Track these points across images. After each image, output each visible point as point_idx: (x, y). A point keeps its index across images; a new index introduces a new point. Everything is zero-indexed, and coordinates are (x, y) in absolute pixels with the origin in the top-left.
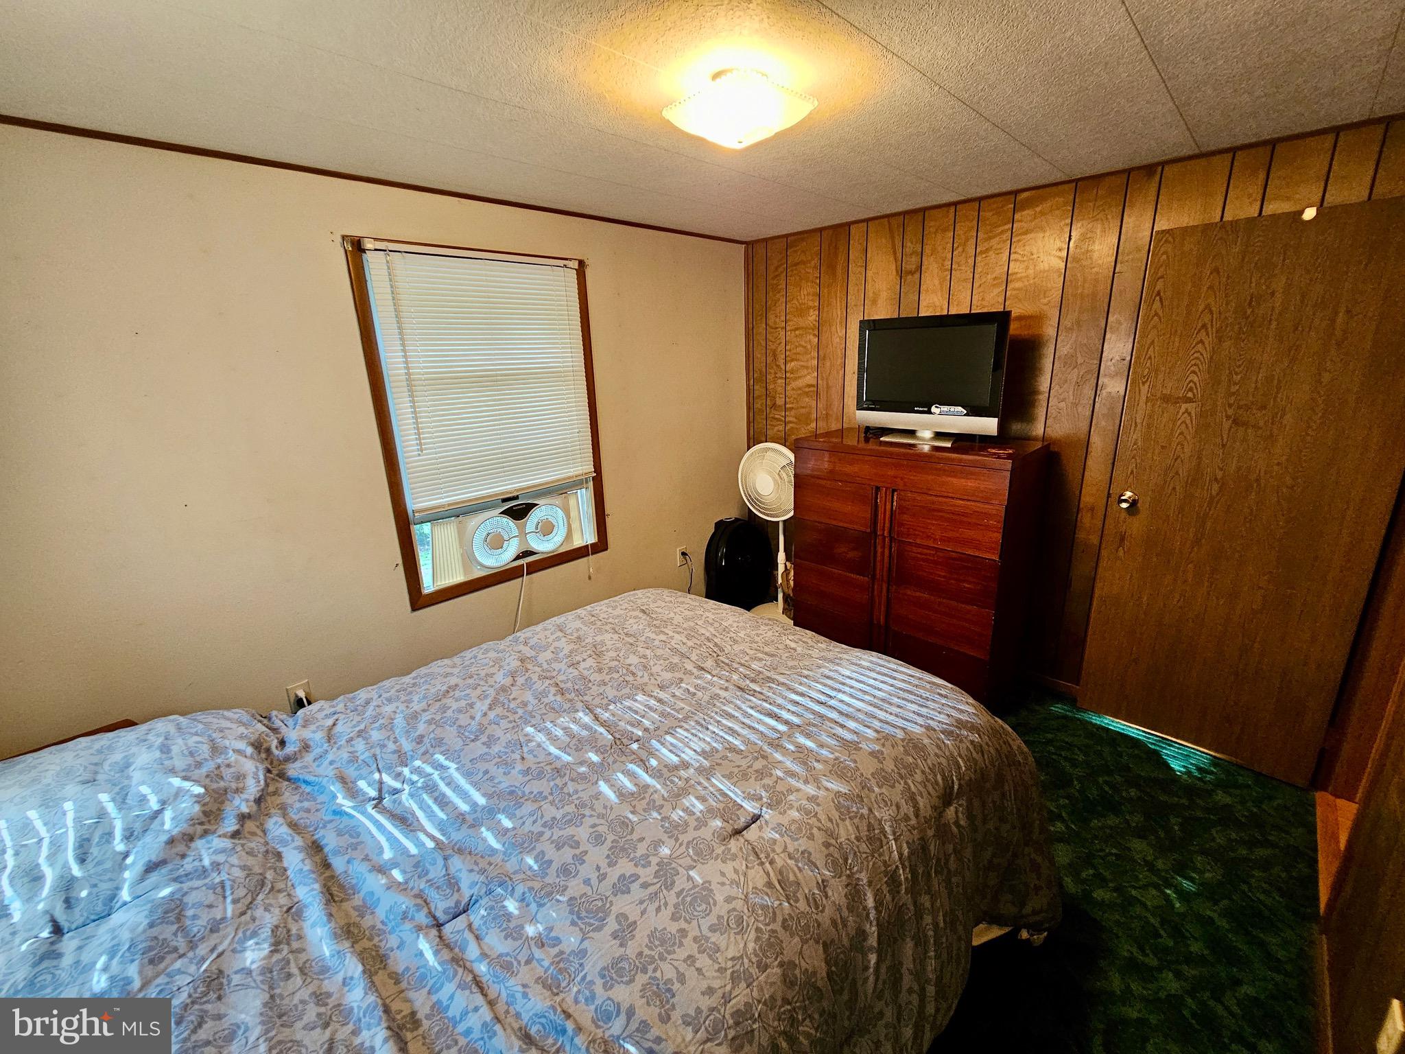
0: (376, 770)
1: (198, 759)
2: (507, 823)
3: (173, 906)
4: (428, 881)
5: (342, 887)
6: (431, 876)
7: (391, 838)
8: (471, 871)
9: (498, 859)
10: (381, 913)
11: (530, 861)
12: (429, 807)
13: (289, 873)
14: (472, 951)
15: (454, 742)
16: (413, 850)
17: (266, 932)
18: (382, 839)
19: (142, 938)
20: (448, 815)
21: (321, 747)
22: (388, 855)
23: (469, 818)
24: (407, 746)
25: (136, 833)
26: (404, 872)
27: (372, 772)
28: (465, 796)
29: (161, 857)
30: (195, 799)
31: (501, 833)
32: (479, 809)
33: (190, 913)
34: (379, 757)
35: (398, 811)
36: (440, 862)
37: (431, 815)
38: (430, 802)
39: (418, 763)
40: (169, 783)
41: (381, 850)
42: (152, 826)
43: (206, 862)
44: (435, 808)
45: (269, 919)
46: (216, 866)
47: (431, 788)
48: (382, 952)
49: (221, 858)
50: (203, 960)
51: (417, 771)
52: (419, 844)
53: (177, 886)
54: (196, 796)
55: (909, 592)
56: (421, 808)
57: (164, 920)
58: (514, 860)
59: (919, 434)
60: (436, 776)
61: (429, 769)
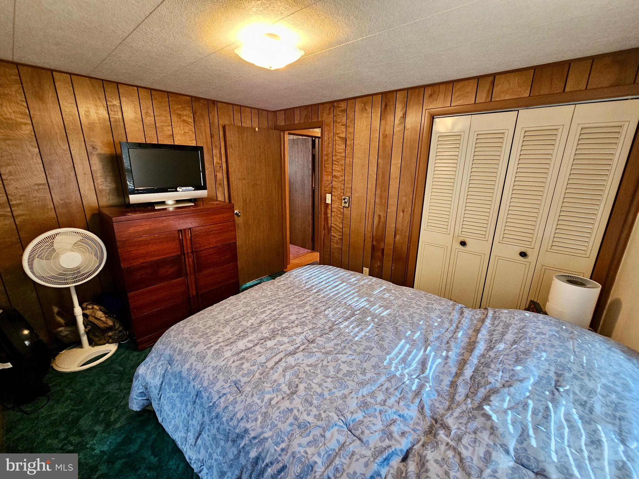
0: (405, 384)
1: (473, 436)
2: (409, 332)
3: (518, 362)
4: (441, 344)
5: (460, 364)
6: (439, 345)
7: (433, 363)
8: (432, 334)
9: (423, 331)
10: (458, 351)
11: (421, 322)
12: (413, 356)
13: (473, 370)
14: (452, 328)
15: (373, 361)
16: (433, 354)
17: (495, 350)
18: (434, 366)
19: (530, 356)
20: (414, 349)
21: (399, 425)
22: (439, 361)
23: (411, 343)
24: (383, 379)
25: (522, 405)
26: (442, 352)
27: (407, 385)
28: (403, 347)
29: (516, 382)
30: (491, 403)
31: (414, 333)
32: (407, 341)
33: (514, 360)
34: (395, 387)
35: (420, 367)
36: (433, 343)
37: (416, 355)
38: (411, 357)
39: (393, 369)
40: (498, 419)
41: (440, 363)
42: (514, 404)
43: (501, 373)
44: (413, 353)
45: (492, 353)
46: (498, 370)
47: (404, 360)
48: (467, 344)
49: (495, 372)
50: (515, 348)
51: (396, 368)
52: (430, 352)
53: (514, 369)
54: (489, 405)
55: (205, 272)
56: (414, 360)
57: (522, 359)
58: (422, 327)
59: (167, 203)
60: (396, 361)
61: (394, 365)
